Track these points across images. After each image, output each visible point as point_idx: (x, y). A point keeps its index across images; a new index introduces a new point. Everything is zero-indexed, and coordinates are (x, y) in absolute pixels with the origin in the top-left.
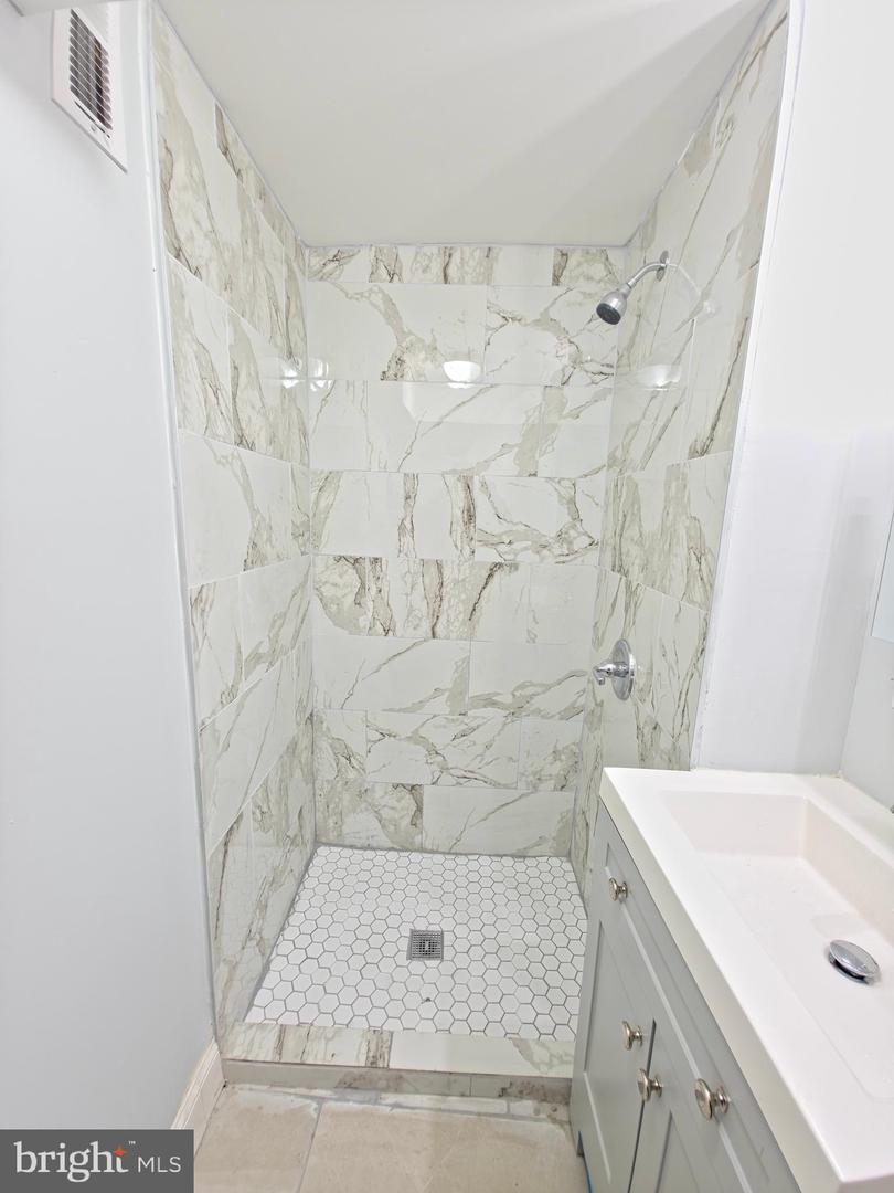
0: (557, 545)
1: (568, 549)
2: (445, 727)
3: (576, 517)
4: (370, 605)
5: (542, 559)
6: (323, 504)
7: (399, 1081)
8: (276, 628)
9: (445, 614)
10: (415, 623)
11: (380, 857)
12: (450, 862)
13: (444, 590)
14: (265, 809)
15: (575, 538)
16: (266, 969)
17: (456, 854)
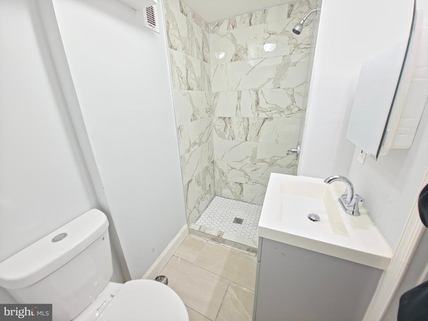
0: (286, 111)
1: (291, 112)
2: (249, 167)
3: (294, 101)
4: (228, 131)
5: (281, 116)
6: (215, 102)
7: (224, 241)
8: (200, 137)
9: (250, 134)
10: (241, 137)
11: (231, 201)
12: (250, 205)
13: (249, 126)
14: (199, 180)
15: (293, 108)
16: (200, 216)
17: (252, 204)
